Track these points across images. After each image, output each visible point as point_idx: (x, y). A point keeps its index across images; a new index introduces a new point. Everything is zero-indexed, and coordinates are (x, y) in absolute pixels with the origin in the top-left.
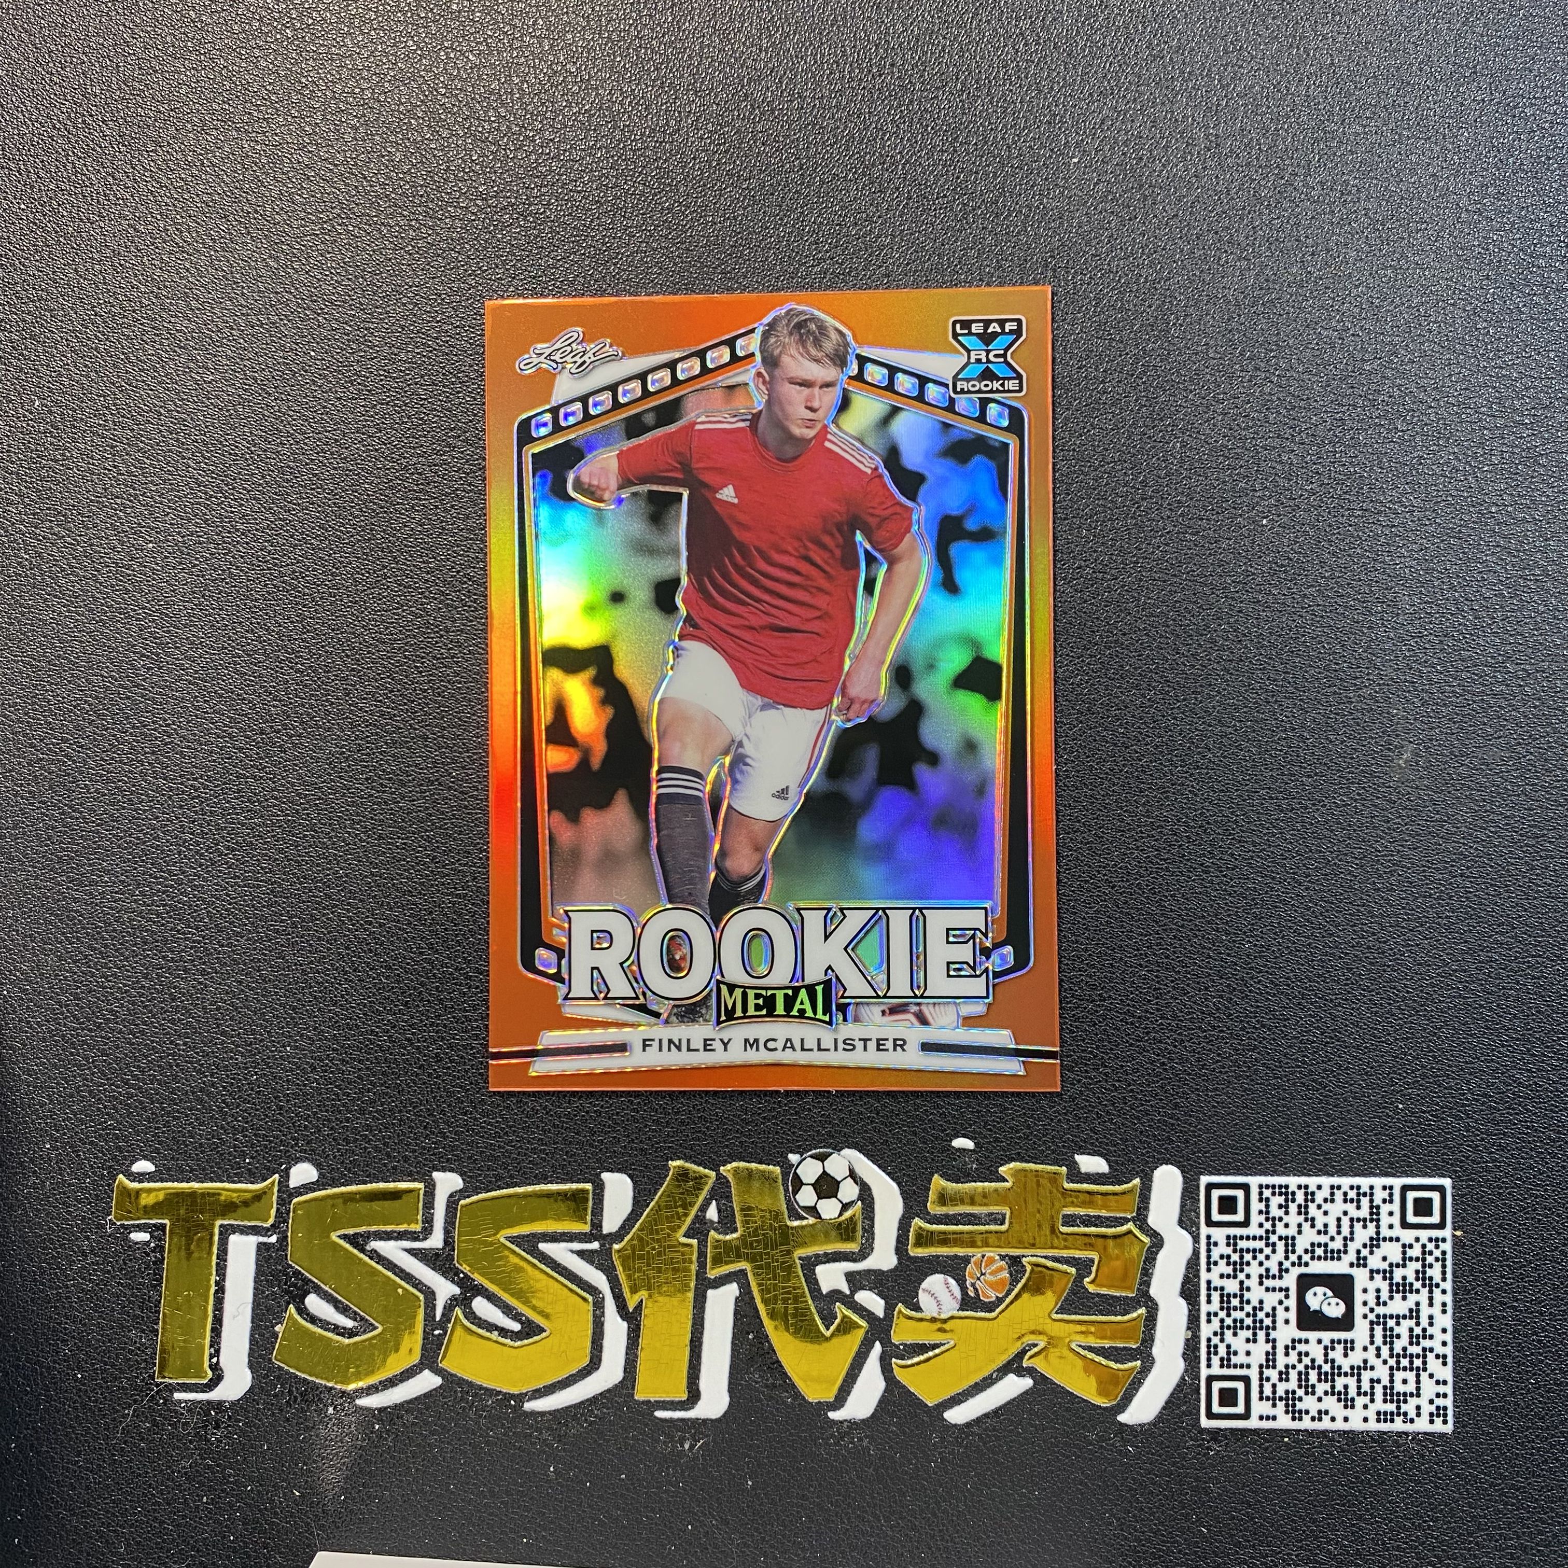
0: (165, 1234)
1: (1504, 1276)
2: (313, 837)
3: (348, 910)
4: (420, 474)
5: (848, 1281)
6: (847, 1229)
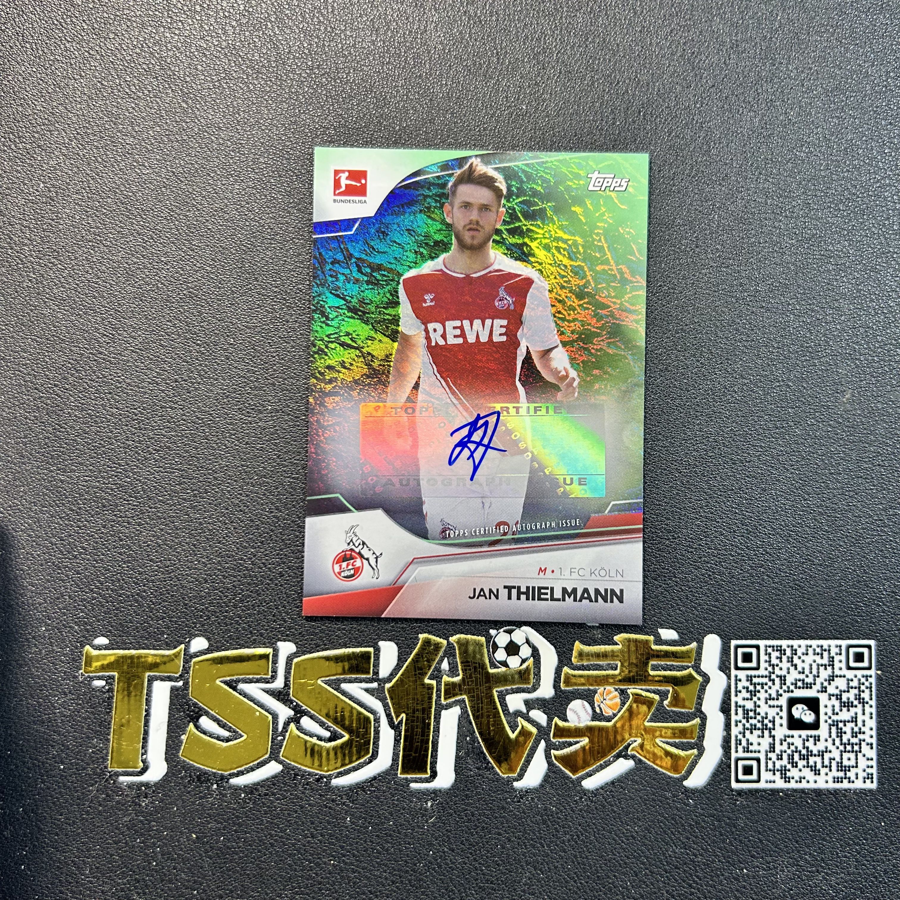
0: (114, 681)
2: (207, 443)
3: (228, 487)
4: (272, 229)
5: (525, 705)
6: (525, 673)
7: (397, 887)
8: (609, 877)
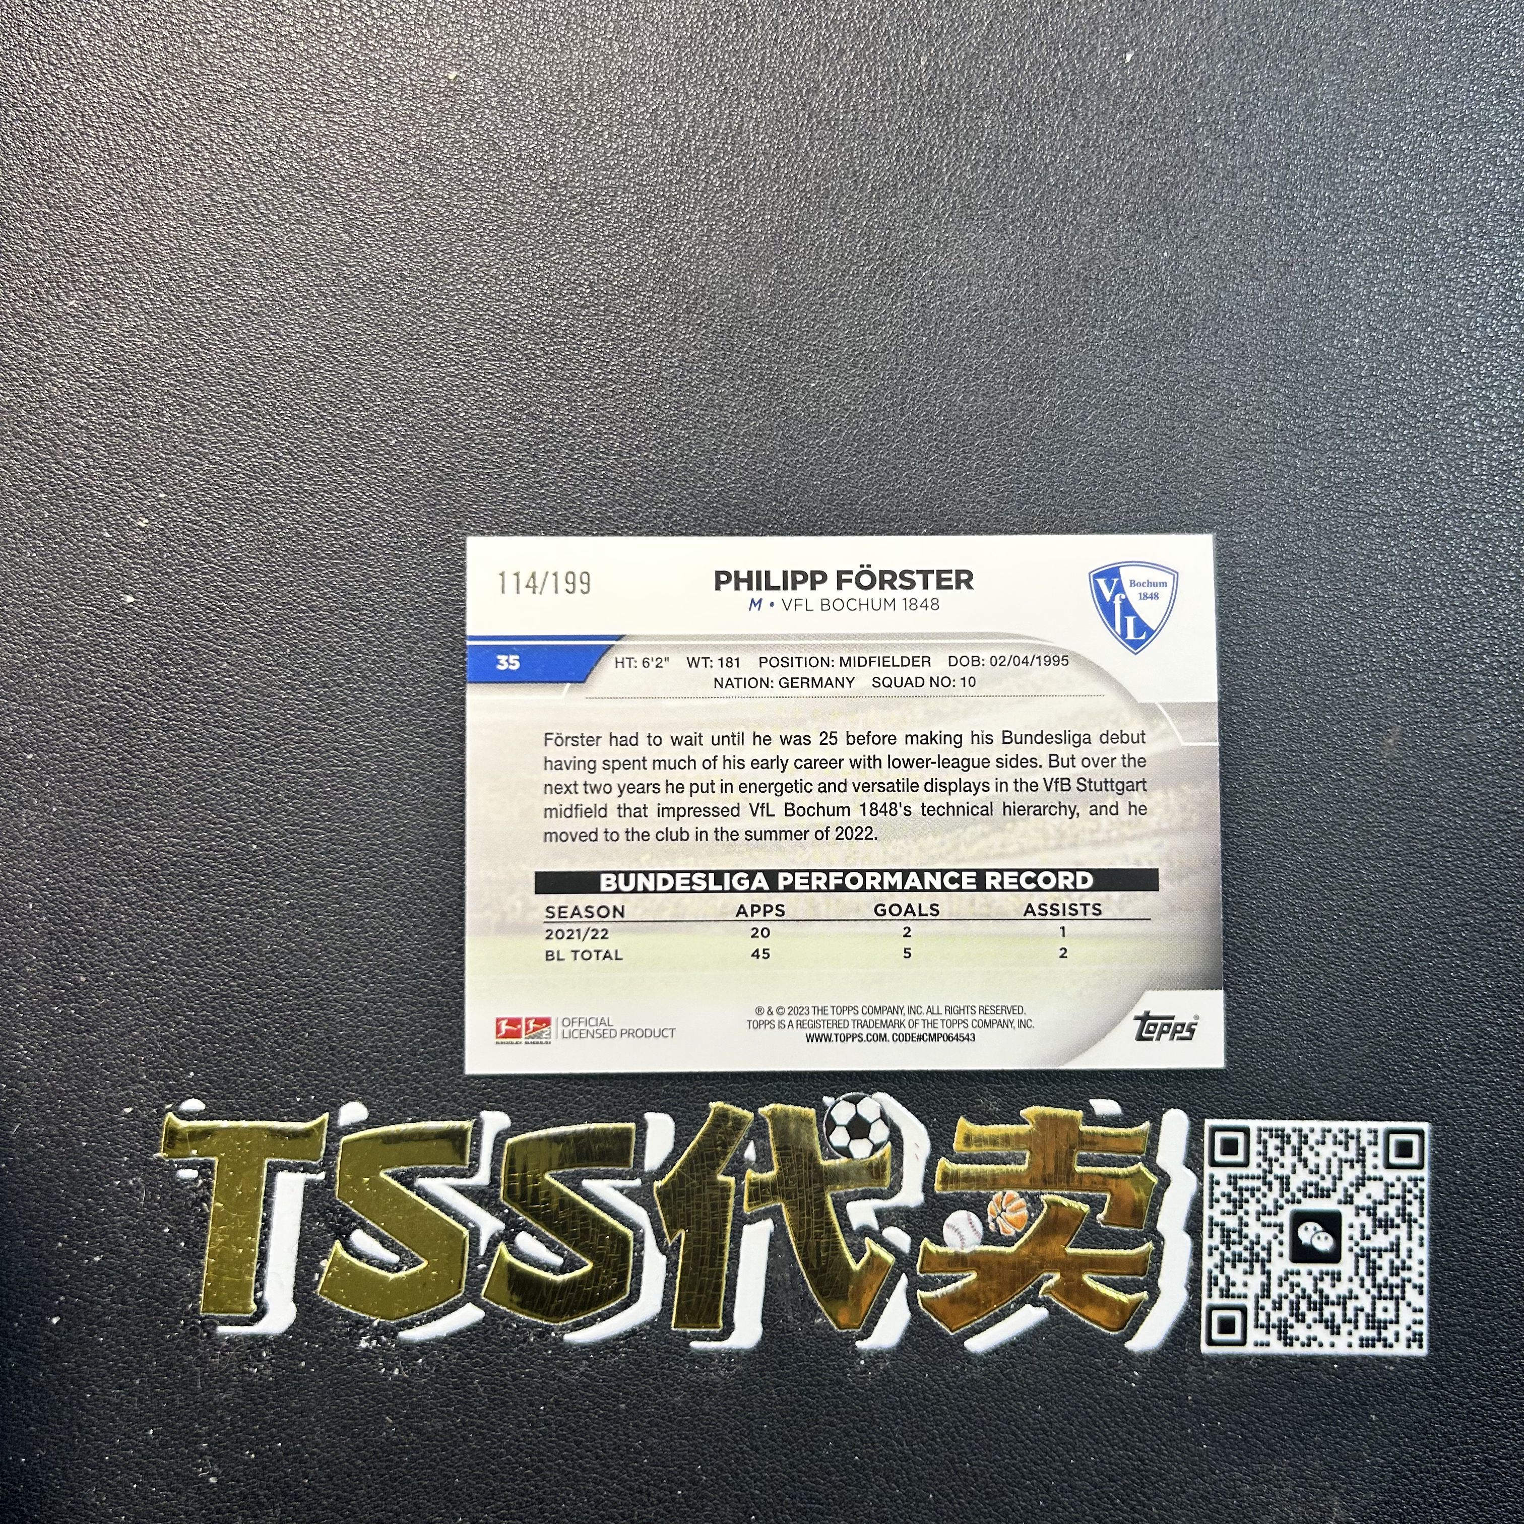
0: (213, 1171)
1: (1473, 1213)
2: (373, 787)
3: (405, 859)
4: (486, 444)
5: (877, 1217)
6: (877, 1167)
7: (665, 1508)
8: (1004, 1494)
